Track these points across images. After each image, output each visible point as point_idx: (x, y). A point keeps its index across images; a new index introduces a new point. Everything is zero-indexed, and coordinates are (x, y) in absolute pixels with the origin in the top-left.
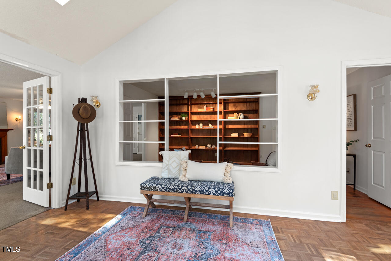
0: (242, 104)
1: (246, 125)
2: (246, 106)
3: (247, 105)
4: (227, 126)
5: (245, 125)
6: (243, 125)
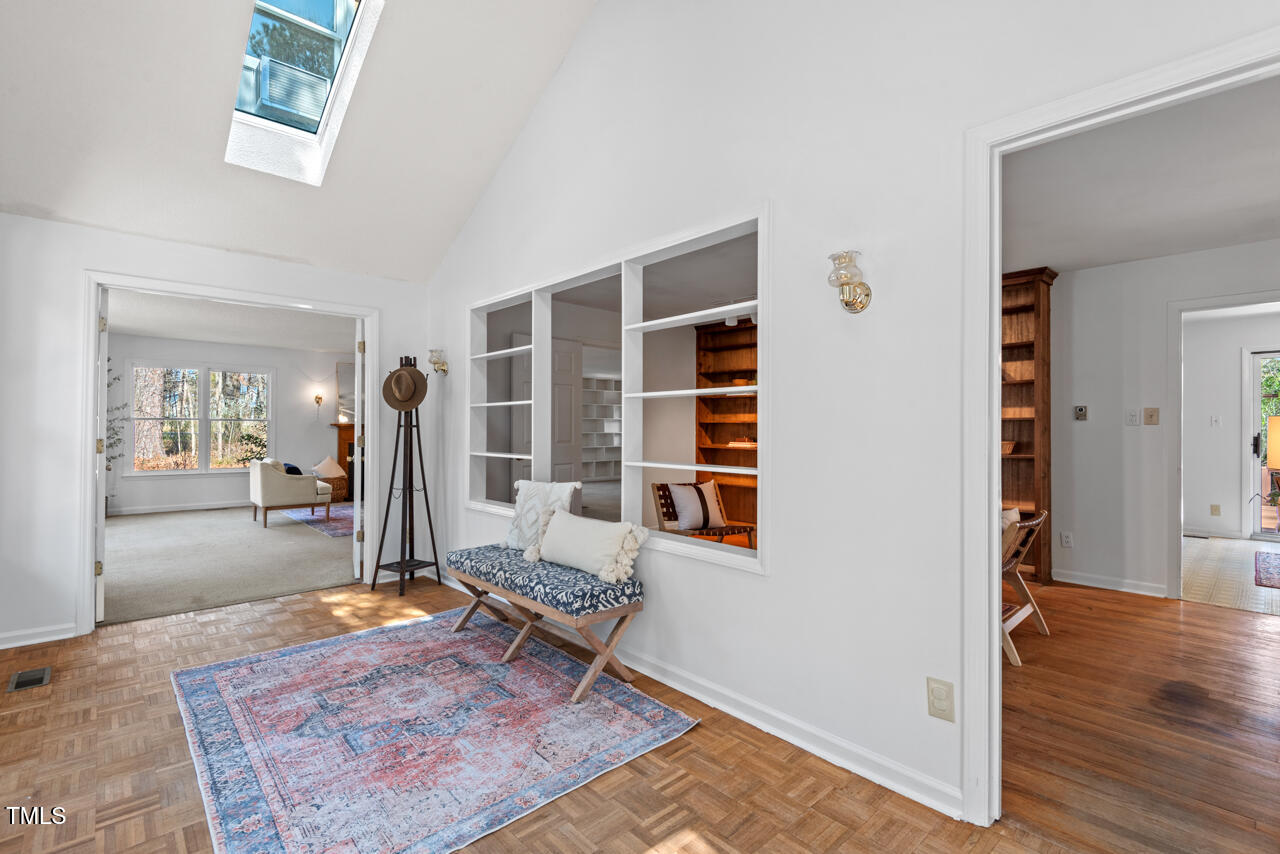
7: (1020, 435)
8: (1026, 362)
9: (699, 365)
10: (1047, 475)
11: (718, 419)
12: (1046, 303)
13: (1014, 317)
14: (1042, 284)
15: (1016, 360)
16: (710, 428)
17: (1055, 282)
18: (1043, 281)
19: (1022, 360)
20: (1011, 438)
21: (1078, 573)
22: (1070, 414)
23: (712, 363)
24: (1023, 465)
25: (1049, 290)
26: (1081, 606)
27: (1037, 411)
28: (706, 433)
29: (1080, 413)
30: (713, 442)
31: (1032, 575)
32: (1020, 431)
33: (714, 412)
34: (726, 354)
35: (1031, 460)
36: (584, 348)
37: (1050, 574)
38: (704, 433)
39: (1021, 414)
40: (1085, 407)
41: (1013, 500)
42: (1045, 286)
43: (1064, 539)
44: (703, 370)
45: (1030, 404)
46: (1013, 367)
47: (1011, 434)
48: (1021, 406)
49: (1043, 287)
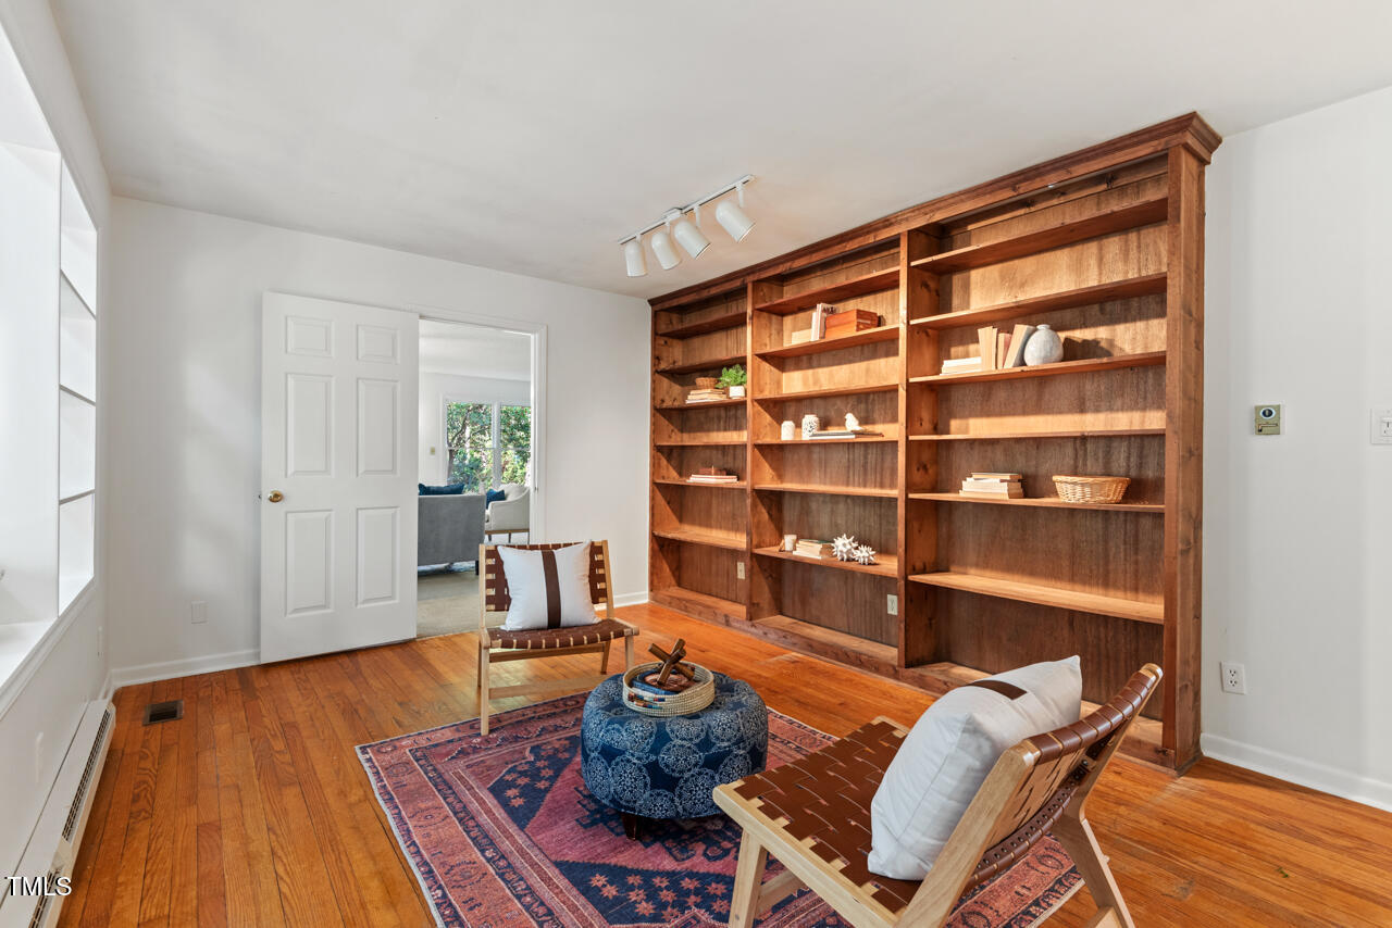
0: (1062, 257)
1: (1097, 410)
2: (1093, 262)
3: (1109, 257)
4: (954, 424)
5: (1082, 410)
6: (1070, 411)
7: (1140, 466)
8: (1154, 322)
9: (656, 358)
10: (1193, 546)
11: (688, 440)
12: (1195, 198)
13: (1133, 236)
14: (1184, 156)
15: (1134, 320)
16: (675, 454)
17: (1216, 157)
18: (1187, 148)
19: (1148, 318)
20: (1122, 471)
21: (1259, 750)
22: (1246, 422)
23: (677, 355)
24: (1146, 523)
25: (1201, 175)
26: (1257, 855)
27: (1170, 417)
28: (669, 461)
29: (1267, 420)
30: (680, 474)
31: (1157, 751)
32: (1141, 456)
33: (682, 431)
34: (696, 342)
35: (1160, 515)
36: (422, 322)
37: (1197, 743)
38: (664, 462)
39: (1143, 422)
40: (1278, 408)
41: (1125, 589)
42: (1193, 164)
43: (1227, 676)
44: (663, 366)
45: (1159, 404)
46: (1129, 335)
47: (1123, 462)
48: (1144, 409)
49: (1187, 163)
